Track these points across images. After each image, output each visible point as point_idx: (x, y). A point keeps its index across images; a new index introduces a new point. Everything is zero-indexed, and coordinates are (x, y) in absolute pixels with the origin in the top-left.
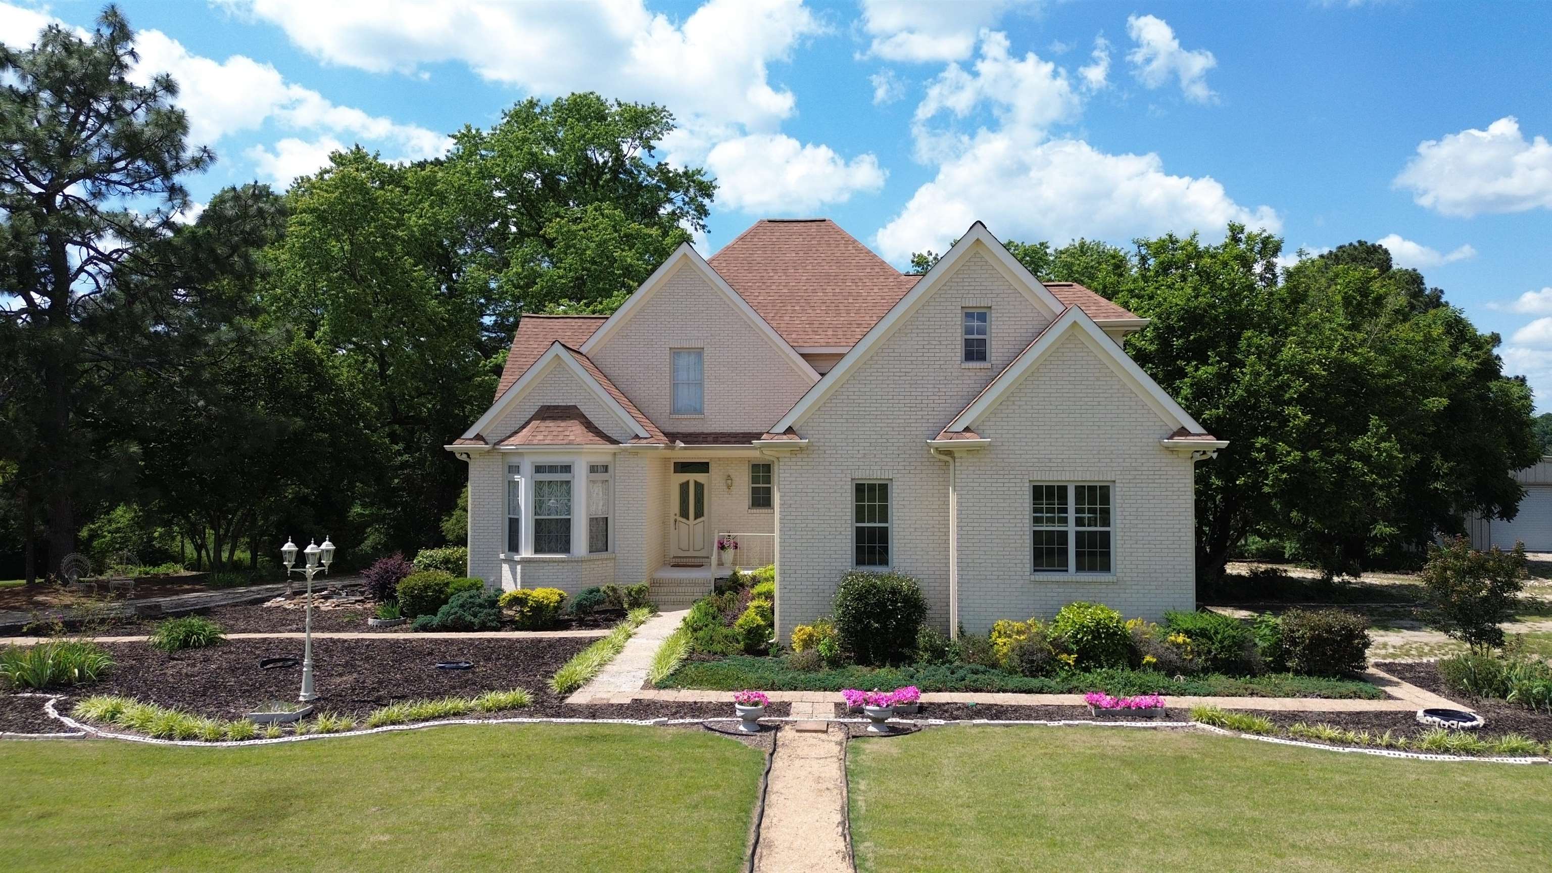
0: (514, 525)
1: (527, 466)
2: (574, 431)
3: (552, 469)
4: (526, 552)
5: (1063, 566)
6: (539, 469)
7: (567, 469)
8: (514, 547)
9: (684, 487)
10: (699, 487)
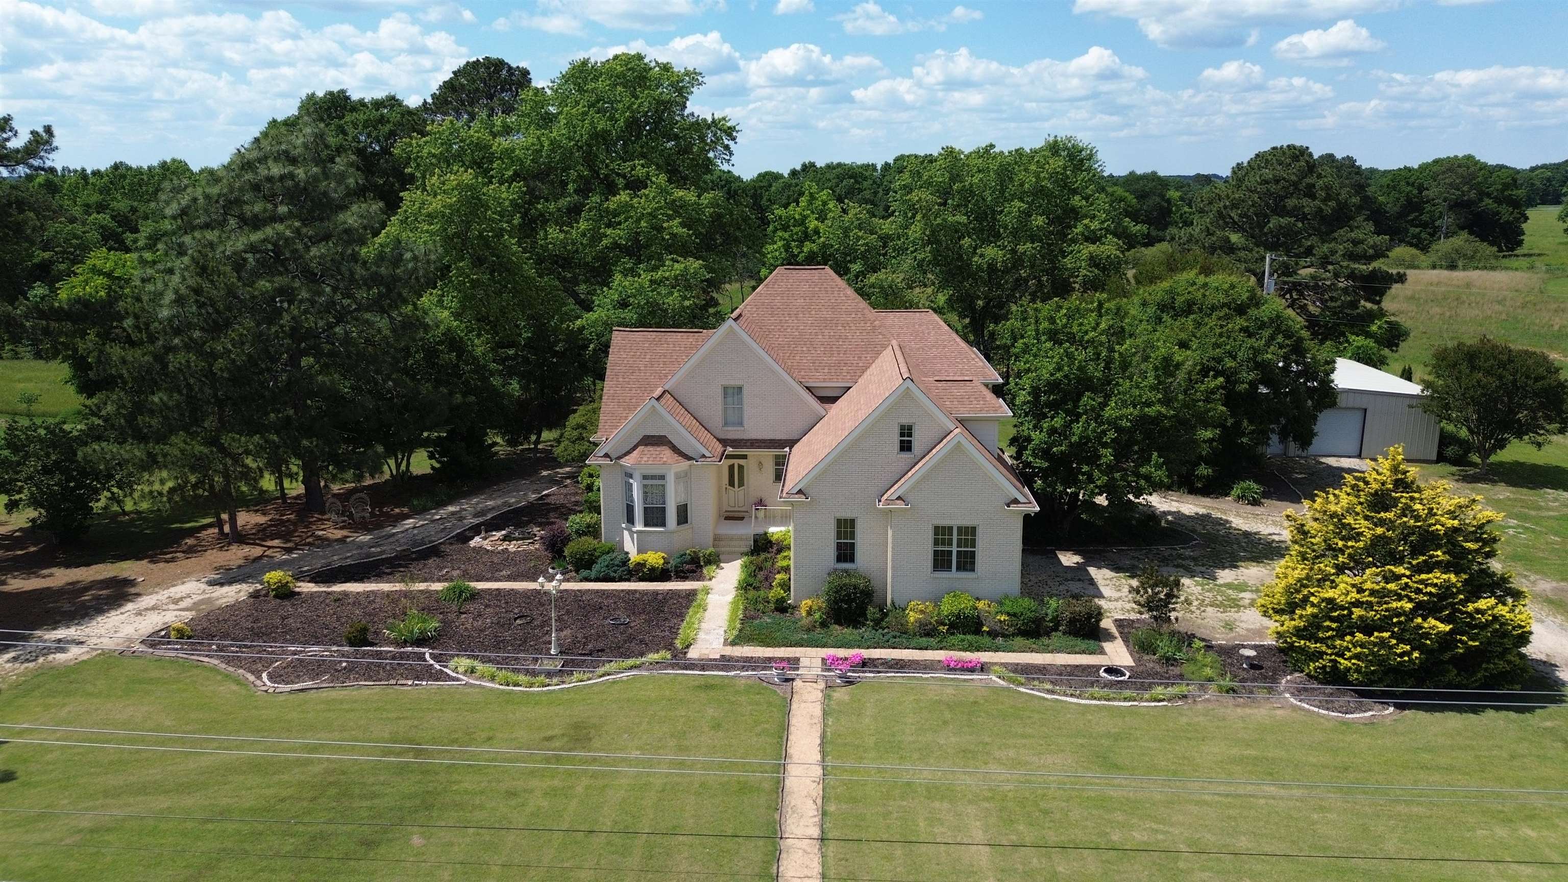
0: (630, 510)
1: (637, 475)
2: (666, 454)
3: (653, 477)
4: (639, 527)
5: (949, 568)
6: (645, 477)
7: (662, 477)
8: (631, 520)
9: (731, 468)
10: (741, 467)
